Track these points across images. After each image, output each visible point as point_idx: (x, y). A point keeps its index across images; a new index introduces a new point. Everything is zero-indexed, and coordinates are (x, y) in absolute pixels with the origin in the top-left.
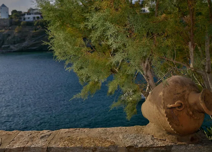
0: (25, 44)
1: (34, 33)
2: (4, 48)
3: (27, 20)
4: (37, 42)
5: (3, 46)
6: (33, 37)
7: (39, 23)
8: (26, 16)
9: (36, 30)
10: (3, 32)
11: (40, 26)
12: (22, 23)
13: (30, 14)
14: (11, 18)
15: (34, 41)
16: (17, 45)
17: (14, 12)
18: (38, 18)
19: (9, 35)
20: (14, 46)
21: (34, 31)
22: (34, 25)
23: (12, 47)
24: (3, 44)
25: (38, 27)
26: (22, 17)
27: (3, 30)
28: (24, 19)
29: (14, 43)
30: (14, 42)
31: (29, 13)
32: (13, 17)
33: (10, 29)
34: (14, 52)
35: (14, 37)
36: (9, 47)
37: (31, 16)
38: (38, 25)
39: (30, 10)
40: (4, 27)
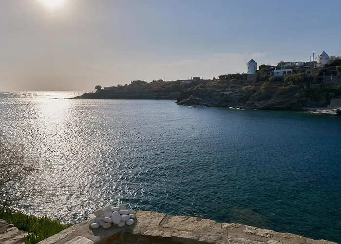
0: (270, 102)
1: (283, 89)
2: (248, 105)
3: (276, 75)
4: (286, 99)
5: (248, 102)
6: (281, 93)
7: (290, 78)
8: (276, 71)
9: (285, 86)
10: (250, 88)
11: (291, 82)
12: (270, 79)
13: (280, 69)
14: (259, 74)
15: (283, 99)
16: (262, 102)
17: (263, 66)
18: (289, 72)
19: (255, 91)
20: (259, 103)
21: (283, 88)
22: (284, 81)
23: (256, 104)
24: (247, 100)
25: (288, 83)
26: (271, 72)
27: (249, 86)
28: (273, 75)
29: (260, 101)
31: (278, 67)
32: (261, 72)
33: (256, 85)
34: (258, 109)
35: (260, 94)
36: (253, 103)
37: (281, 71)
38: (288, 80)
39: (280, 64)
40: (250, 83)
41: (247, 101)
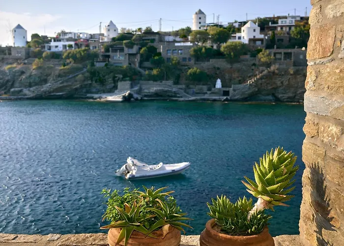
0: (46, 87)
1: (61, 70)
2: (14, 93)
3: (53, 50)
4: (65, 84)
5: (12, 90)
6: (59, 76)
7: (70, 55)
8: (53, 44)
9: (64, 66)
10: (16, 67)
11: (71, 59)
12: (44, 55)
13: (60, 41)
14: (29, 47)
15: (61, 83)
16: (34, 88)
17: (35, 36)
18: (70, 46)
19: (23, 73)
20: (29, 90)
21: (62, 68)
22: (62, 58)
23: (26, 91)
24: (12, 86)
25: (68, 61)
26: (46, 45)
27: (15, 65)
28: (50, 49)
29: (30, 86)
30: (30, 83)
31: (57, 39)
32: (31, 44)
33: (25, 64)
34: (28, 99)
35: (30, 76)
36: (21, 91)
37: (60, 44)
38: (68, 57)
39: (59, 34)
40: (16, 60)
41: (11, 88)
